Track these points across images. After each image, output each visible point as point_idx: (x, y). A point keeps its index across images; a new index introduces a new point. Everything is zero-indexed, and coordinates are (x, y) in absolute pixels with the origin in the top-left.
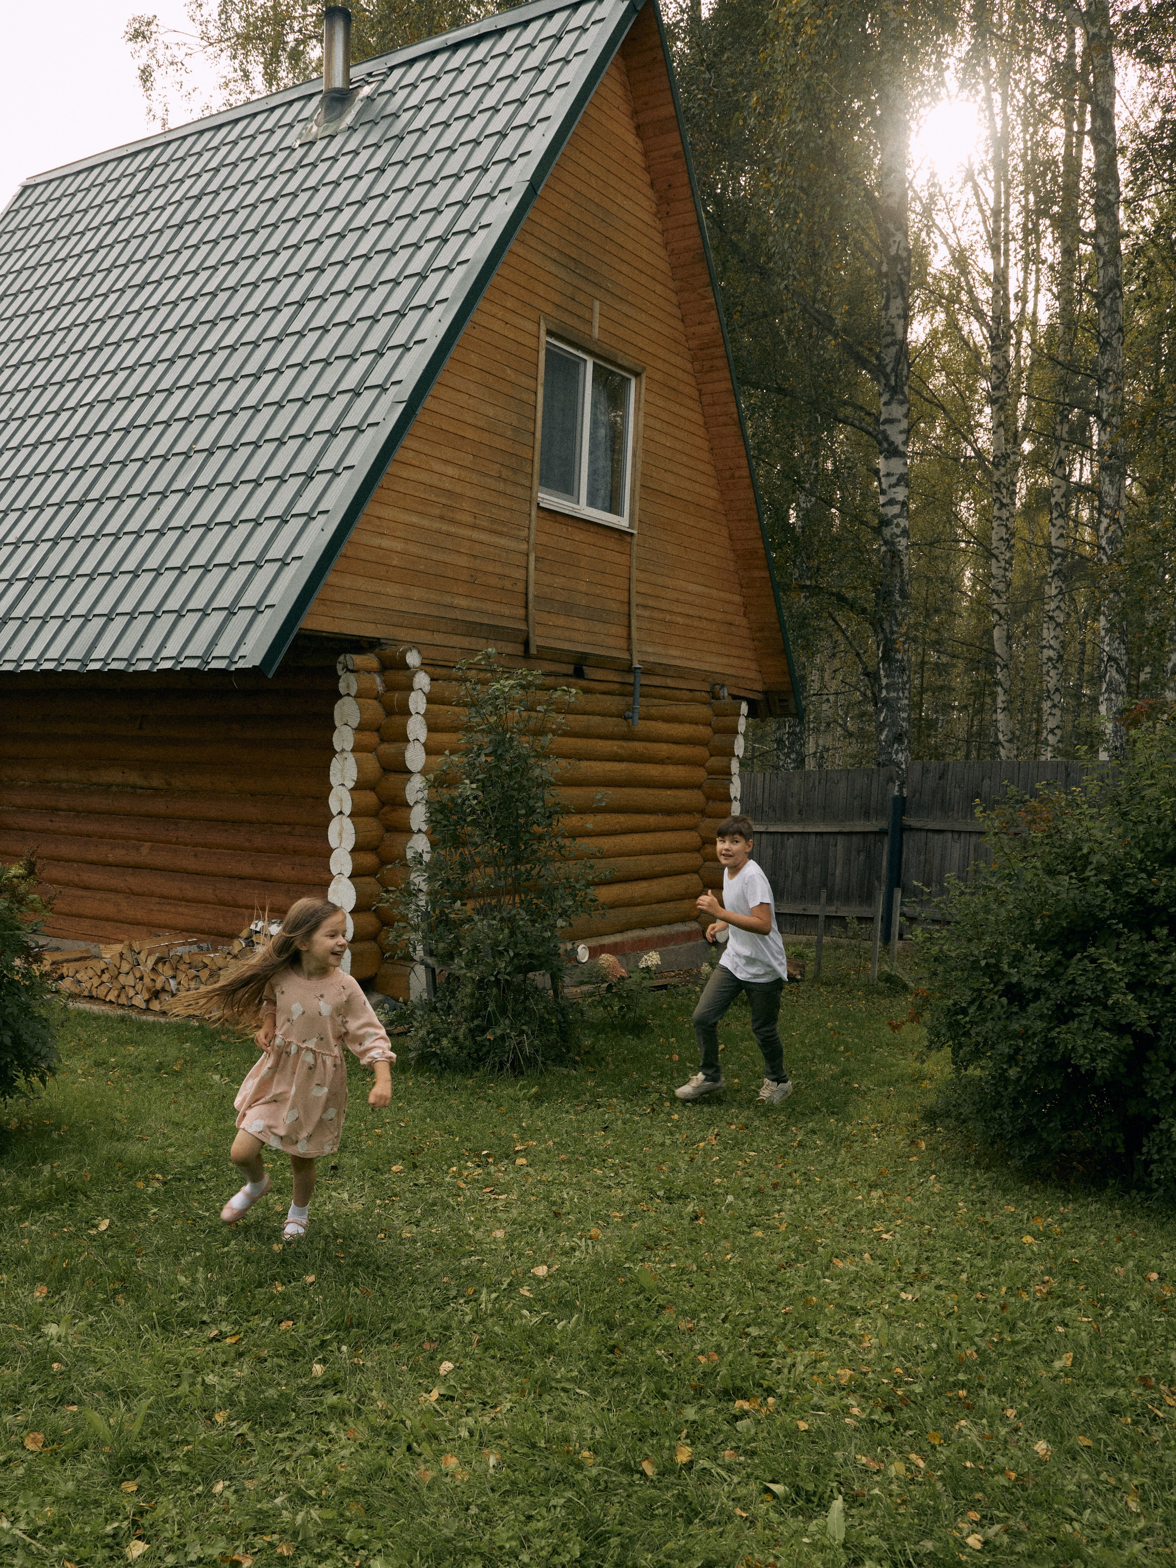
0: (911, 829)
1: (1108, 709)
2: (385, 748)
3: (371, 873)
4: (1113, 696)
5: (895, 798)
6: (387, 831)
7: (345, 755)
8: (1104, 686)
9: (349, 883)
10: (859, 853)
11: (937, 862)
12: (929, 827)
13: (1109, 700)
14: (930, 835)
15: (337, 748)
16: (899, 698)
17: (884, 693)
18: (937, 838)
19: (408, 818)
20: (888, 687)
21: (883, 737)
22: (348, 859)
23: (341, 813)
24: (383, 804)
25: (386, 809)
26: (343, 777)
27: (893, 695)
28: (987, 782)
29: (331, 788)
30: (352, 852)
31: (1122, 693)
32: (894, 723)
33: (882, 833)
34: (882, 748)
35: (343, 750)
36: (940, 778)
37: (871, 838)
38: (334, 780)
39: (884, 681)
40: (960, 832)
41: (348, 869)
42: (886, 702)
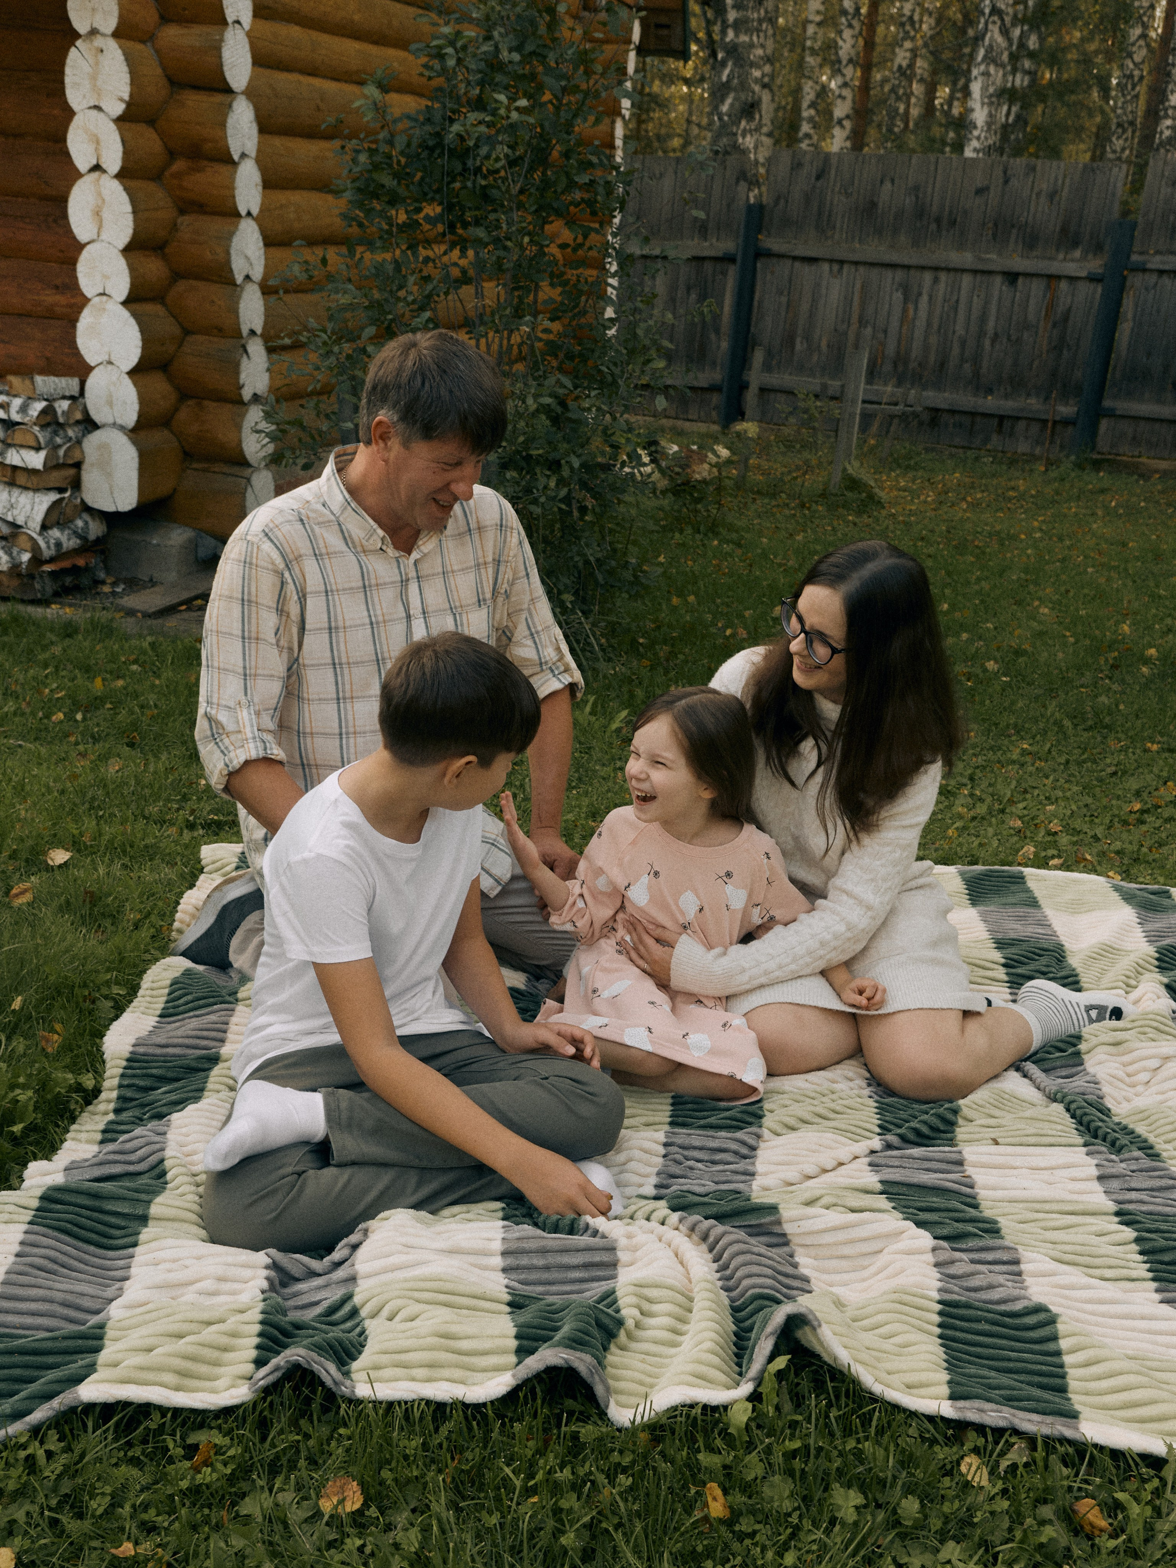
0: (768, 254)
1: (984, 89)
2: (172, 34)
3: (159, 297)
4: (992, 69)
5: (750, 208)
6: (182, 212)
7: (99, 42)
8: (981, 53)
9: (125, 314)
10: (689, 289)
11: (805, 307)
12: (796, 253)
13: (986, 74)
14: (797, 264)
15: (80, 25)
16: (752, 46)
17: (731, 35)
18: (806, 271)
19: (231, 188)
20: (738, 25)
21: (725, 108)
22: (121, 265)
23: (97, 168)
24: (172, 155)
25: (179, 165)
26: (97, 90)
27: (744, 38)
28: (888, 185)
29: (69, 114)
30: (127, 251)
31: (1003, 66)
32: (744, 86)
33: (729, 259)
34: (724, 125)
35: (94, 32)
36: (818, 178)
37: (708, 267)
38: (76, 96)
39: (732, 15)
40: (842, 262)
41: (121, 286)
42: (733, 50)
